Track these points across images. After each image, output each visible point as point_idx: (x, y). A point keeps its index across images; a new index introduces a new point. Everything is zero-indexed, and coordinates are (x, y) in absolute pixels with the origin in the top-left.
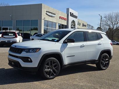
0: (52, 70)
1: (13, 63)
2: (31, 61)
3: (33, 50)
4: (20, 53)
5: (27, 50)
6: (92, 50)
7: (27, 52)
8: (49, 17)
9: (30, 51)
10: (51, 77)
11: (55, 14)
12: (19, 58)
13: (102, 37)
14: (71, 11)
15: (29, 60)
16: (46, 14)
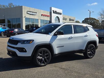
0: (43, 59)
1: (11, 53)
2: (26, 51)
3: (27, 41)
4: (16, 44)
5: (23, 42)
6: (80, 41)
7: (22, 43)
8: (30, 15)
9: (25, 42)
10: (42, 64)
11: (36, 13)
12: (16, 49)
13: (89, 30)
14: (53, 9)
15: (24, 50)
16: (27, 13)
